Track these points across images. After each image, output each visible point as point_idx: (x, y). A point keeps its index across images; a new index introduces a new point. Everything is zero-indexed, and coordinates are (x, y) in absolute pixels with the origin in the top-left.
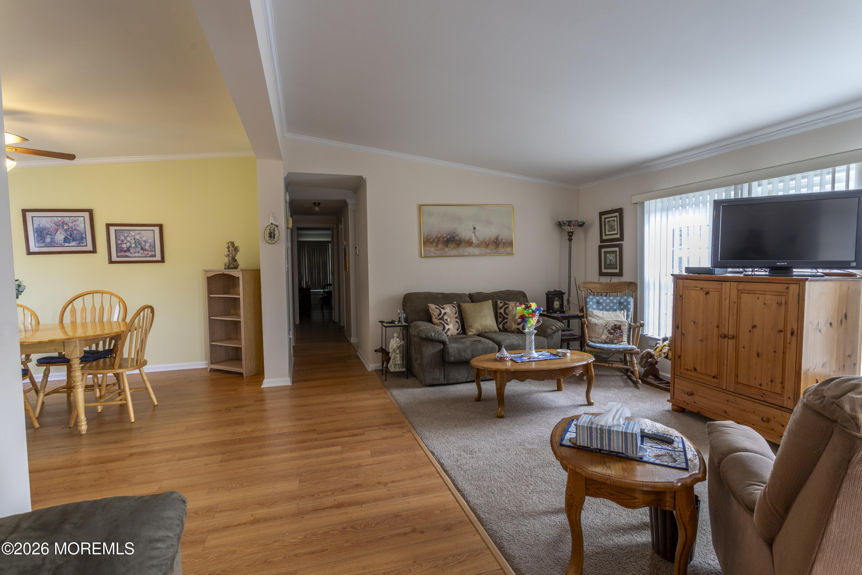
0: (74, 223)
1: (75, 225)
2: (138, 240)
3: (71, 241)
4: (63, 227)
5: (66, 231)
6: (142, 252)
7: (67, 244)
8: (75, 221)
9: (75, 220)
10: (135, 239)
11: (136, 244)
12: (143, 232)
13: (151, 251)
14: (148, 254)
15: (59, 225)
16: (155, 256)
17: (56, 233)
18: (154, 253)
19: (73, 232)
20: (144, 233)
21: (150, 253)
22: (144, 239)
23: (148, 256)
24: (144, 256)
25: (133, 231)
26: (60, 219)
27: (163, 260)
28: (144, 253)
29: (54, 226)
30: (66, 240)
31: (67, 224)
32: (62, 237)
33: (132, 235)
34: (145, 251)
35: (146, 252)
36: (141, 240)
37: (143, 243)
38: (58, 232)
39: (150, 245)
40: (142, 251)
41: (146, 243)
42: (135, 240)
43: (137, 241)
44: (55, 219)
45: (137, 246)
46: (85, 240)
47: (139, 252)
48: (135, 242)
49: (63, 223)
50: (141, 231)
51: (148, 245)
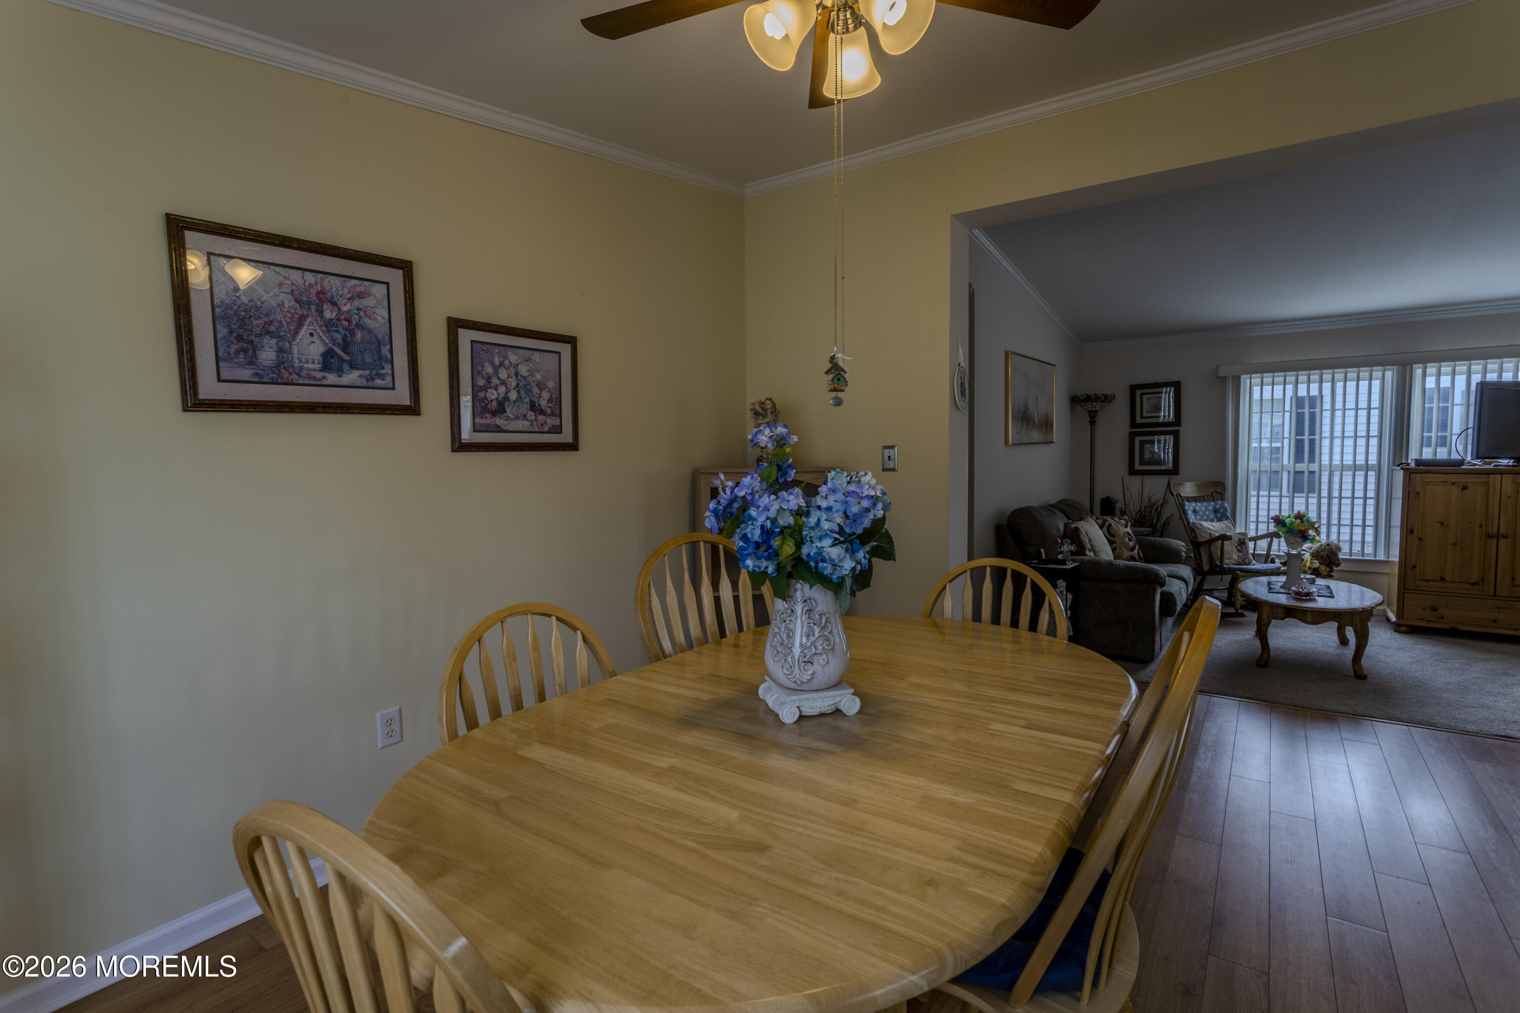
0: (356, 303)
1: (359, 309)
2: (524, 378)
3: (346, 367)
4: (320, 312)
5: (329, 326)
6: (531, 415)
7: (332, 378)
8: (360, 296)
9: (361, 292)
10: (517, 374)
11: (519, 392)
12: (536, 357)
13: (553, 414)
14: (545, 423)
15: (309, 303)
16: (557, 430)
17: (296, 332)
18: (556, 422)
19: (353, 334)
20: (538, 360)
21: (549, 420)
22: (538, 376)
23: (546, 429)
24: (537, 429)
25: (514, 350)
26: (310, 278)
27: (573, 446)
28: (536, 420)
29: (289, 302)
30: (329, 361)
31: (333, 303)
32: (316, 349)
33: (510, 363)
34: (540, 415)
35: (541, 418)
36: (531, 379)
37: (536, 390)
38: (305, 328)
39: (551, 396)
40: (533, 413)
41: (541, 391)
42: (517, 378)
43: (522, 384)
44: (296, 276)
45: (521, 398)
46: (387, 370)
47: (525, 416)
48: (517, 385)
49: (323, 297)
50: (531, 352)
51: (546, 395)
